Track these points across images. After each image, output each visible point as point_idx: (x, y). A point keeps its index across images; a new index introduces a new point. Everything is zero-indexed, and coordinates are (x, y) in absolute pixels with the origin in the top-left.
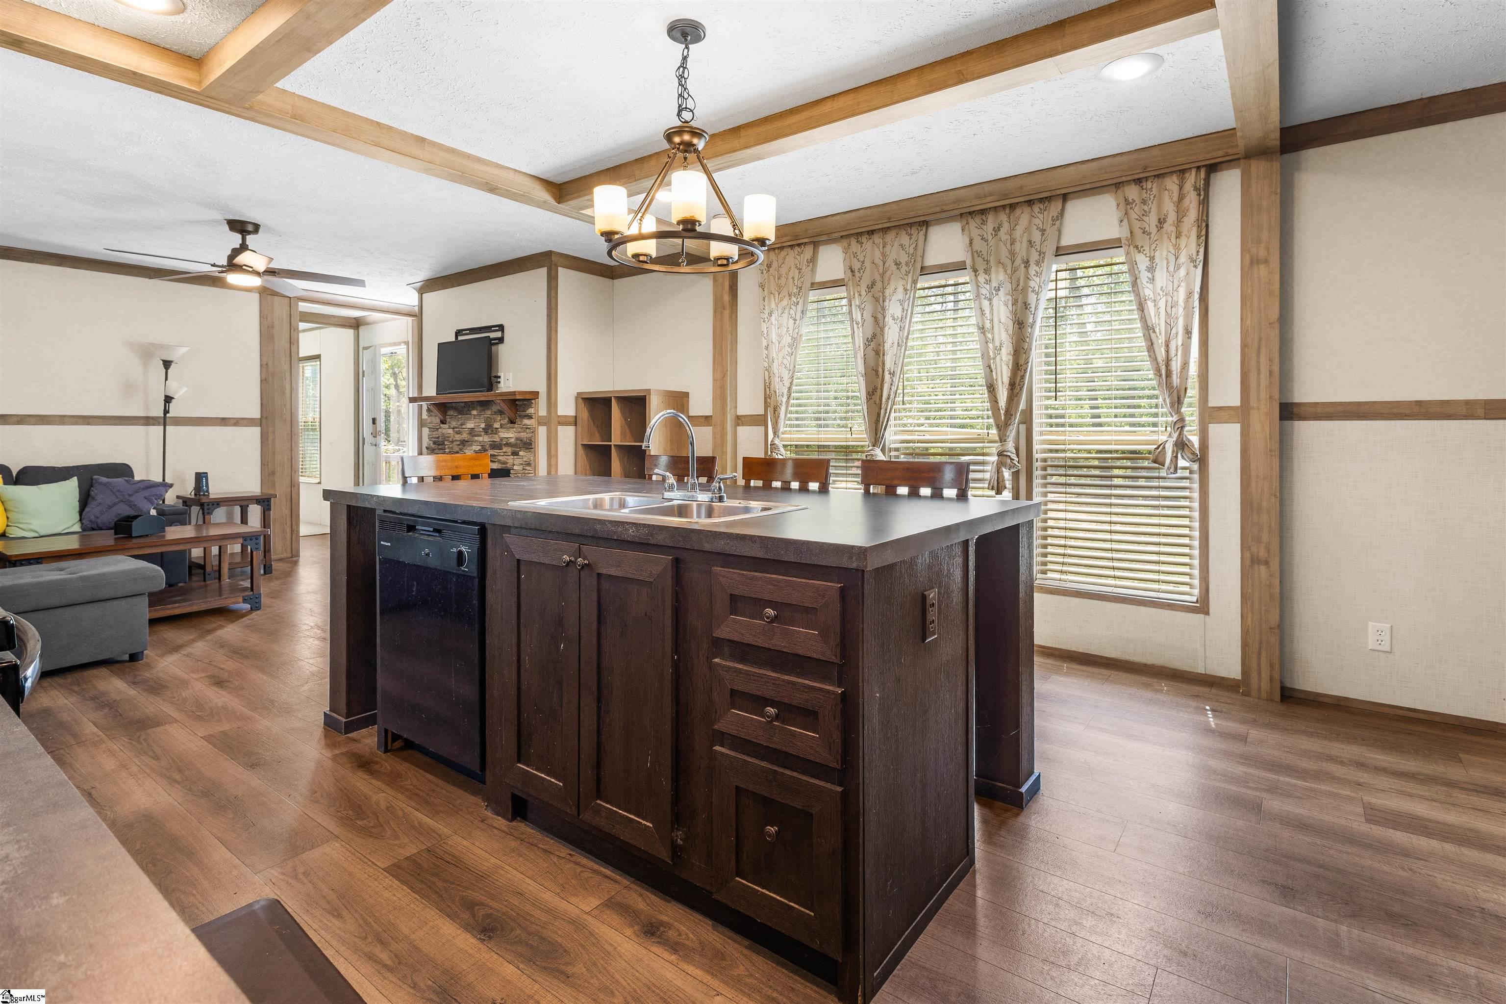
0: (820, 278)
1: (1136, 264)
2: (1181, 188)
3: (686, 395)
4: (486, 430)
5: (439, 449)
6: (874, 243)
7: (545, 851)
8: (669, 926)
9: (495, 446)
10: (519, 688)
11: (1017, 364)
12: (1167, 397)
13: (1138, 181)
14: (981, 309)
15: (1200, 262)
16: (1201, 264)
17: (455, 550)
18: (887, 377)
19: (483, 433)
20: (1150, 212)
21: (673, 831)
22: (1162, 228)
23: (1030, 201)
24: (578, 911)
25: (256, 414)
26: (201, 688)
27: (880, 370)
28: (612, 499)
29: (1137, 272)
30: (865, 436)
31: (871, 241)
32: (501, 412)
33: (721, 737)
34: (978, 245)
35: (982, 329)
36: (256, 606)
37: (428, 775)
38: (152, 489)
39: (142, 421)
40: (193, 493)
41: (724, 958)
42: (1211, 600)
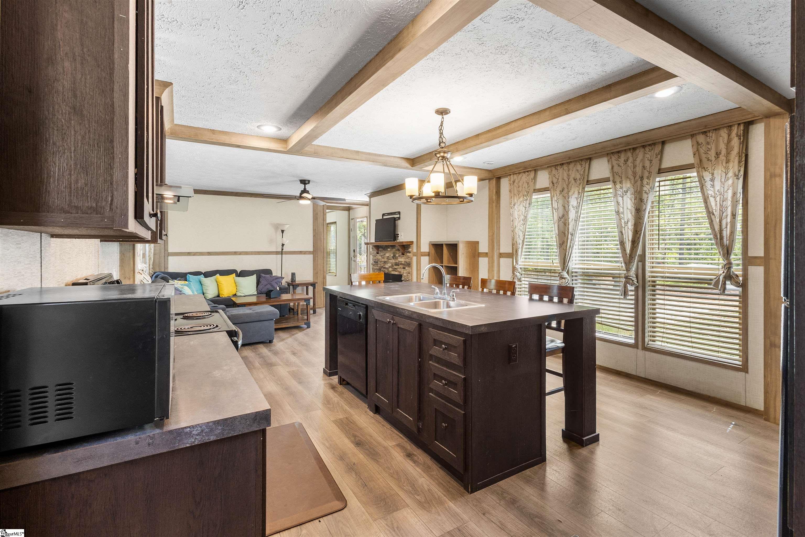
0: (538, 187)
1: (703, 178)
2: (729, 135)
3: (478, 243)
4: (393, 257)
5: (376, 265)
6: (563, 169)
7: (383, 425)
8: (416, 456)
9: (397, 264)
10: (376, 366)
11: (636, 231)
12: (721, 251)
13: (705, 133)
14: (617, 202)
15: (741, 176)
16: (742, 177)
17: (358, 313)
18: (570, 236)
19: (392, 259)
20: (711, 149)
21: (418, 422)
22: (719, 157)
23: (644, 146)
24: (387, 445)
25: (311, 250)
26: (288, 355)
27: (566, 233)
28: (416, 297)
29: (703, 182)
30: (559, 265)
31: (562, 168)
32: (399, 250)
33: (431, 390)
34: (616, 169)
35: (618, 213)
36: (309, 327)
37: (352, 394)
38: (278, 279)
39: (275, 253)
40: (291, 281)
41: (430, 469)
42: (749, 364)
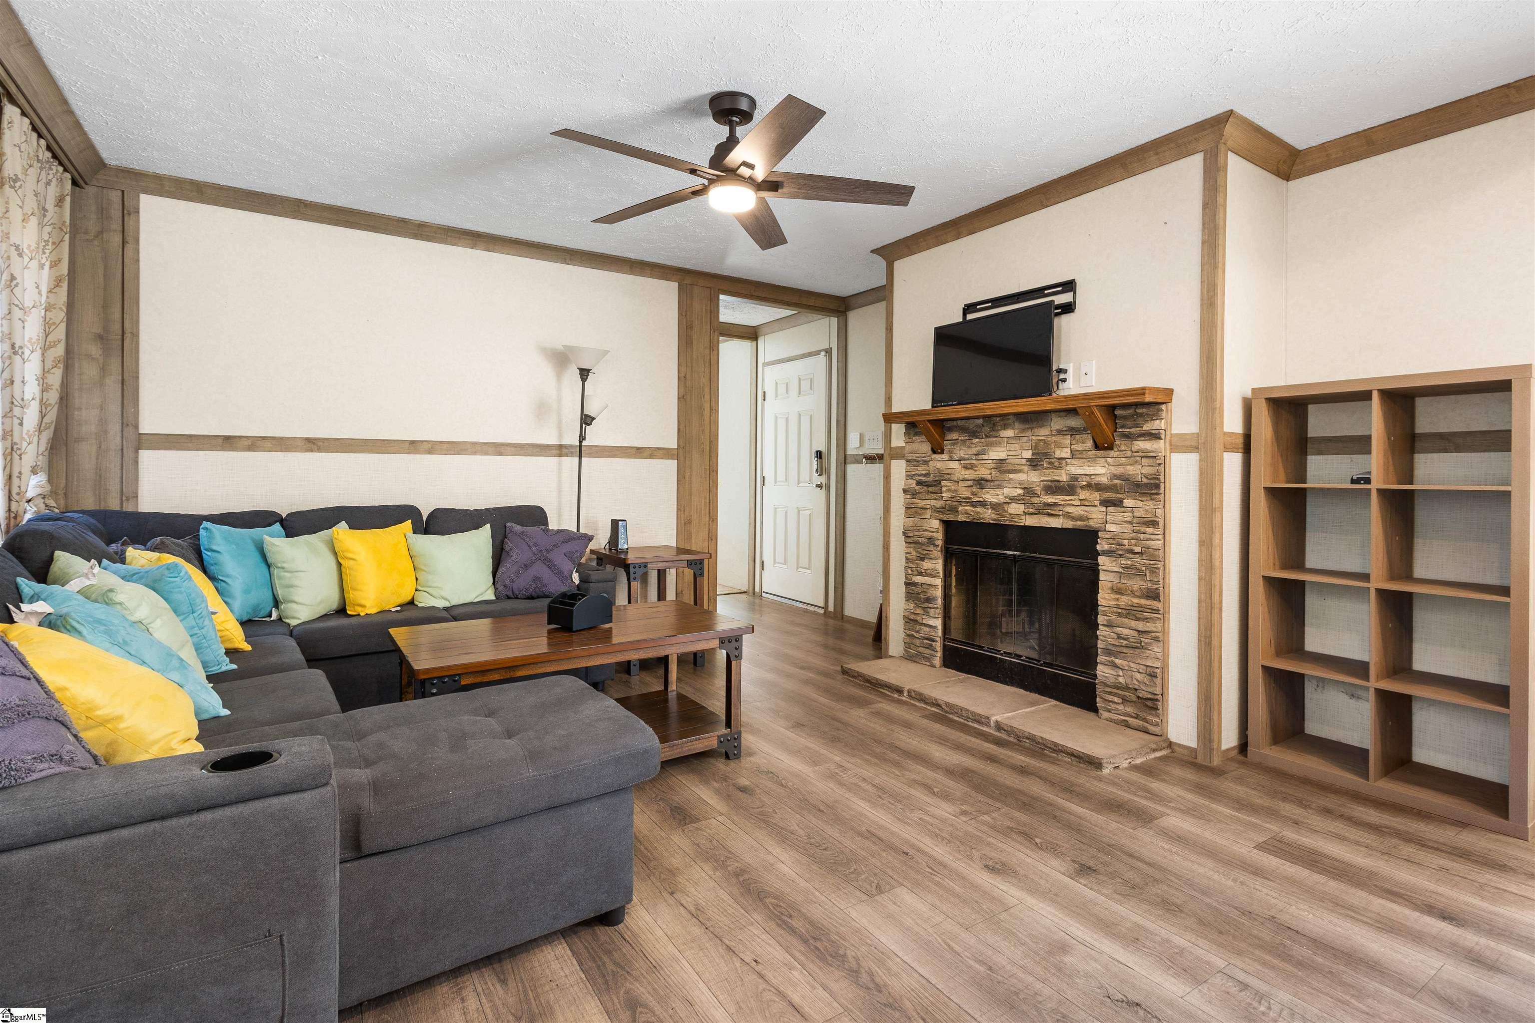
4: (1034, 464)
5: (928, 492)
9: (1060, 488)
19: (1026, 468)
25: (673, 442)
32: (1074, 431)
36: (734, 752)
38: (568, 542)
39: (554, 451)
40: (607, 547)
